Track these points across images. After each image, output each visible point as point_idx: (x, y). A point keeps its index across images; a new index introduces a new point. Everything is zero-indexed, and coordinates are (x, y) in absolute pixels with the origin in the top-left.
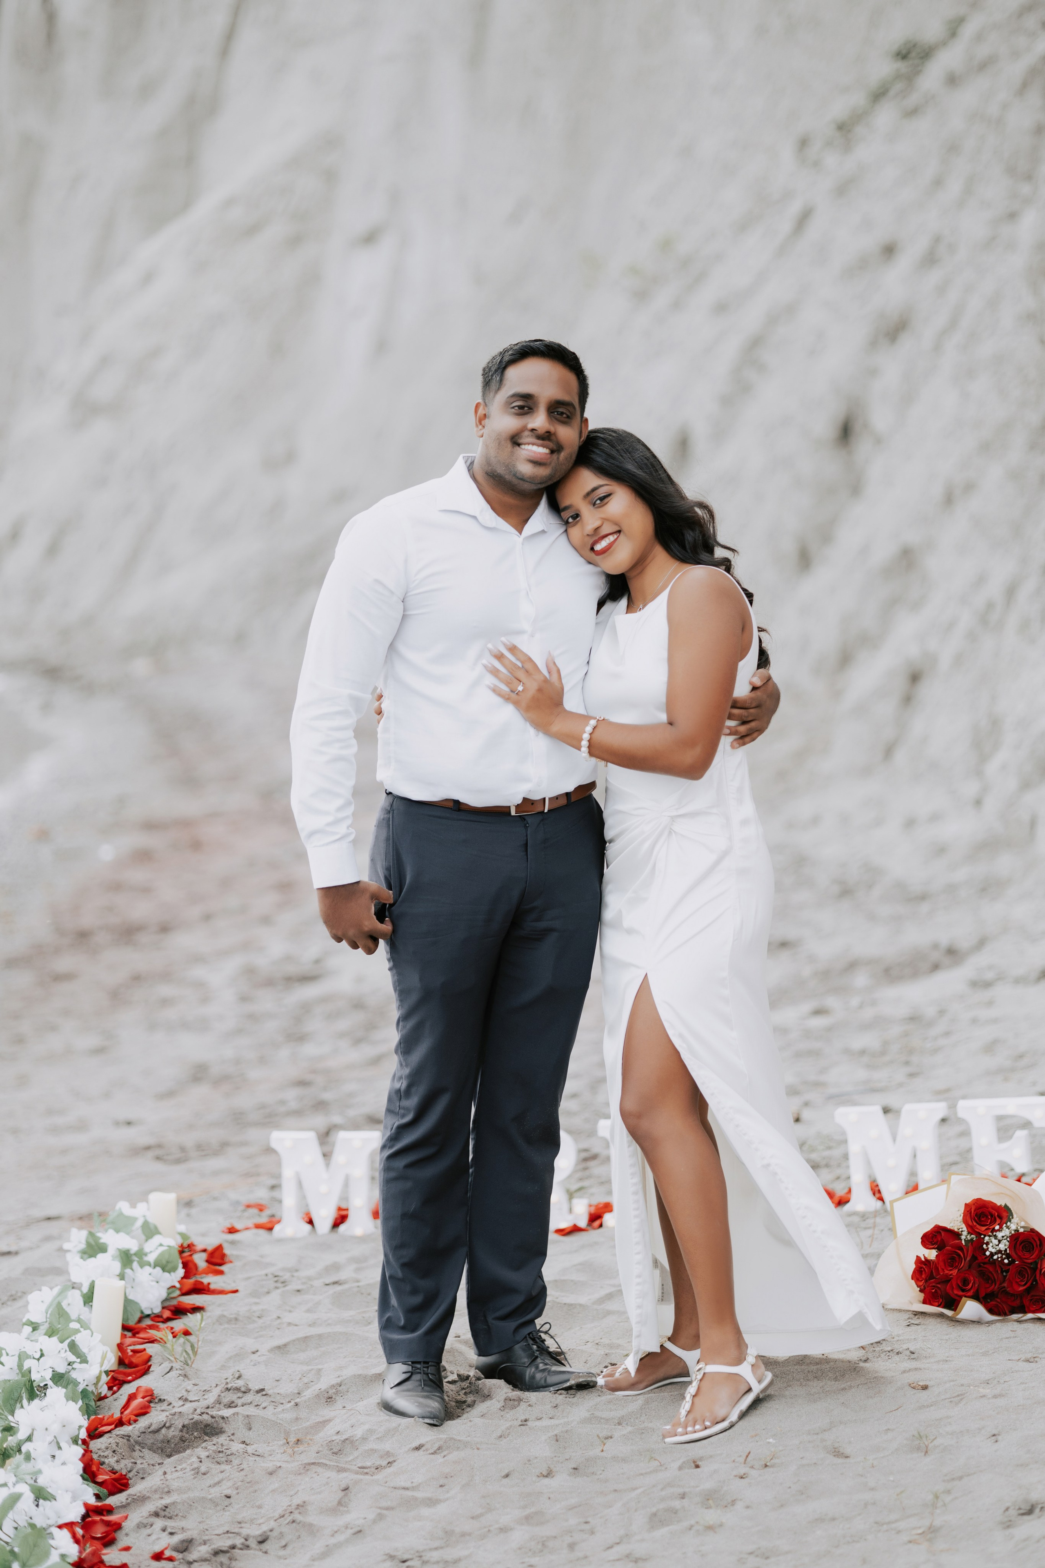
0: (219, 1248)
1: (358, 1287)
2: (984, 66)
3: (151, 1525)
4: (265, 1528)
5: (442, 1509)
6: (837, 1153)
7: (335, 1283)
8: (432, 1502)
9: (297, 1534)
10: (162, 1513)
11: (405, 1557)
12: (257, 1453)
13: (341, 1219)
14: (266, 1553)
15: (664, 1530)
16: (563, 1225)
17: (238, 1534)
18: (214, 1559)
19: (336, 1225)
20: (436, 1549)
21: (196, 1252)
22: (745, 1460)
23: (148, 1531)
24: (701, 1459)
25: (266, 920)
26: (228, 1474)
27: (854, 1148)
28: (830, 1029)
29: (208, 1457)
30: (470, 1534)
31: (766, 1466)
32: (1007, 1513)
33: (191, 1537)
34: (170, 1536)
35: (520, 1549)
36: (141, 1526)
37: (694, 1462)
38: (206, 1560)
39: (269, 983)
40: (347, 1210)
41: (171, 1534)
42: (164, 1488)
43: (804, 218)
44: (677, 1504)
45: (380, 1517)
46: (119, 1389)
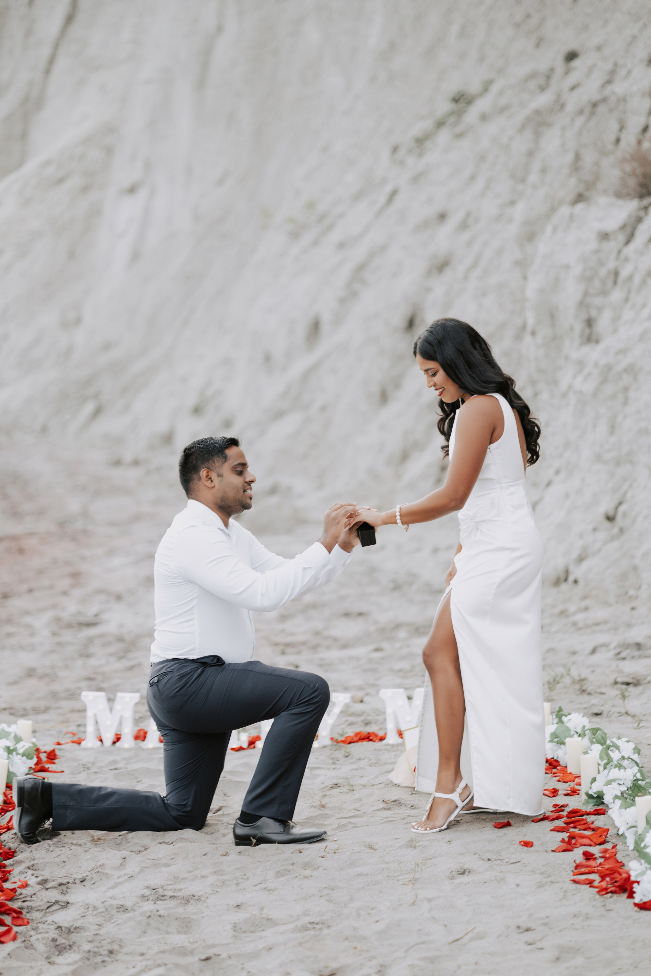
0: (53, 751)
1: (127, 771)
2: (503, 110)
3: (26, 873)
4: (84, 875)
5: (173, 868)
6: (381, 718)
7: (115, 769)
8: (167, 865)
9: (100, 878)
10: (31, 868)
11: (155, 888)
12: (77, 844)
13: (118, 739)
14: (84, 886)
15: (283, 878)
16: (235, 746)
17: (70, 877)
18: (59, 887)
19: (114, 743)
20: (170, 885)
21: (40, 753)
22: (325, 850)
23: (25, 875)
24: (303, 849)
25: (65, 593)
26: (64, 852)
27: (389, 711)
28: (383, 658)
29: (53, 844)
30: (187, 879)
31: (335, 853)
32: (452, 873)
33: (46, 878)
34: (36, 878)
35: (212, 885)
36: (21, 873)
37: (299, 850)
38: (55, 888)
39: (69, 626)
40: (120, 735)
41: (37, 877)
42: (31, 857)
43: (394, 194)
44: (290, 867)
45: (142, 871)
46: (5, 814)
